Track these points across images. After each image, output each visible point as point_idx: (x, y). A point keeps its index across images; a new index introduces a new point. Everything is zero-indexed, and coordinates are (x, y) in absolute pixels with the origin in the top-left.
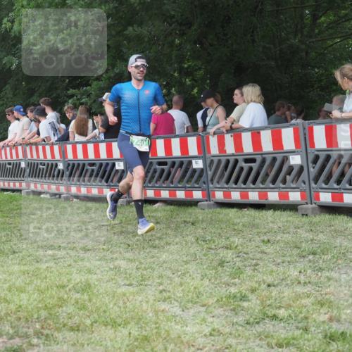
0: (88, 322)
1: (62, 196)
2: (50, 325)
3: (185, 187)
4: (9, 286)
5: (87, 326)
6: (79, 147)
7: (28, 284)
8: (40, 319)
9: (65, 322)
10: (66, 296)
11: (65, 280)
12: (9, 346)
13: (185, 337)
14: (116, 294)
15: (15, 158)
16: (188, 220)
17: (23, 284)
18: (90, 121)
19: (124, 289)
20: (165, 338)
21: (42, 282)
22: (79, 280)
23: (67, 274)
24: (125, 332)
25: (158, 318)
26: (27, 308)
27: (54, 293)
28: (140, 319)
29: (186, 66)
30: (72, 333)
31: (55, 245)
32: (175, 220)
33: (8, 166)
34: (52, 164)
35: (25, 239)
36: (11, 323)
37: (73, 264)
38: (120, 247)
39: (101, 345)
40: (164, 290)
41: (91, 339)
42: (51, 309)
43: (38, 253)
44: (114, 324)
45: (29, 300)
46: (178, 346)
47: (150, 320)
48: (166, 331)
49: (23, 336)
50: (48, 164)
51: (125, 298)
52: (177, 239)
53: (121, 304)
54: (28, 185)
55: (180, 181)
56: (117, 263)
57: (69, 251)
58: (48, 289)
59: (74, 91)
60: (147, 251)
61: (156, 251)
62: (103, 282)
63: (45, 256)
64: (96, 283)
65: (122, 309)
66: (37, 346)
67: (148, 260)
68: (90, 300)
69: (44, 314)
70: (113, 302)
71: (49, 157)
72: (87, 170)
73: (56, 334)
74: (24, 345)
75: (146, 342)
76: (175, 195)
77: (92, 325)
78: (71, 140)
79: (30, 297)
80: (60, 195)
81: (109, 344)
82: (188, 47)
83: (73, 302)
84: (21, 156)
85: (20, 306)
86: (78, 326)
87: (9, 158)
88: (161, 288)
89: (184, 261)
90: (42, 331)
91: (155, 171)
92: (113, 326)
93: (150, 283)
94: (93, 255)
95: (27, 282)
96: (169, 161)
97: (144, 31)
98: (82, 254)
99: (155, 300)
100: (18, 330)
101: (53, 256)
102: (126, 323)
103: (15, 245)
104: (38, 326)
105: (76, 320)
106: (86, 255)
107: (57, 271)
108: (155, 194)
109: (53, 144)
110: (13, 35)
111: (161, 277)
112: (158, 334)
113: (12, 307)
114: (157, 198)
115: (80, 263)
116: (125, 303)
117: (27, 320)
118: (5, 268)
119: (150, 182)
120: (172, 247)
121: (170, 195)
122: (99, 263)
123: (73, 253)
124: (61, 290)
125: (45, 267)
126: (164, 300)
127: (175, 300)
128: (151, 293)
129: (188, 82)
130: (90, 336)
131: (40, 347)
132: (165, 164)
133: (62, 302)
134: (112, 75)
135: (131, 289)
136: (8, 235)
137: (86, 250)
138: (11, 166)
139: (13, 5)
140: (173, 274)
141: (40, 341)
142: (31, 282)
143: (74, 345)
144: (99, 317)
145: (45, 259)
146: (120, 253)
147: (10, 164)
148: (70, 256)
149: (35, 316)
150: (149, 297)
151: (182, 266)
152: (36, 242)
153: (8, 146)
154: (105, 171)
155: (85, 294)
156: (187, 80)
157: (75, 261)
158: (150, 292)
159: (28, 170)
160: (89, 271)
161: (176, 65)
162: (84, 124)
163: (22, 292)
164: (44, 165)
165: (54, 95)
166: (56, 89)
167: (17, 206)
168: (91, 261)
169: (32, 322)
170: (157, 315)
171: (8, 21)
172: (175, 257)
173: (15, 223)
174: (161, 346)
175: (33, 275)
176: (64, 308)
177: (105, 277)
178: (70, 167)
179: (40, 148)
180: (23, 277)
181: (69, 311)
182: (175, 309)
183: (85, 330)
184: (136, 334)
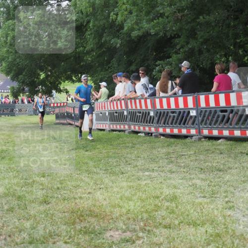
0: (177, 222)
1: (153, 134)
2: (150, 224)
3: (241, 128)
4: (121, 196)
5: (175, 225)
6: (164, 100)
7: (134, 195)
8: (143, 219)
9: (161, 222)
10: (160, 204)
11: (159, 193)
12: (123, 237)
13: (246, 235)
14: (195, 204)
15: (120, 108)
16: (244, 151)
17: (130, 195)
18: (170, 82)
19: (200, 200)
20: (232, 236)
21: (143, 193)
22: (168, 193)
23: (160, 189)
24: (203, 230)
25: (226, 221)
26: (133, 211)
27: (151, 202)
28: (213, 221)
29: (239, 41)
30: (166, 230)
31: (150, 168)
32: (234, 152)
33: (115, 114)
34: (146, 112)
35: (129, 164)
36: (124, 222)
37: (163, 181)
38: (195, 170)
39: (187, 239)
40: (229, 201)
41: (179, 234)
42: (150, 212)
43: (138, 174)
44: (195, 224)
45: (135, 206)
46: (242, 241)
47: (221, 223)
48: (232, 230)
49: (132, 231)
50: (143, 112)
51: (201, 206)
52: (236, 165)
53: (199, 210)
54: (130, 127)
55: (237, 123)
56: (194, 181)
57: (160, 173)
58: (147, 199)
59: (160, 62)
60: (215, 173)
61: (222, 173)
62: (185, 195)
63: (143, 176)
64: (181, 195)
65: (200, 214)
66: (143, 238)
67: (216, 180)
68: (177, 207)
69: (145, 216)
70: (194, 209)
71: (144, 107)
72: (170, 116)
73: (155, 230)
74: (134, 237)
75: (218, 238)
76: (233, 133)
77: (179, 224)
78: (157, 95)
79: (135, 204)
80: (152, 134)
81: (192, 238)
82: (241, 27)
83: (165, 208)
84: (124, 108)
85: (129, 210)
86: (170, 225)
87: (116, 109)
88: (227, 199)
89: (242, 181)
90: (145, 227)
91: (218, 117)
92: (194, 225)
93: (218, 196)
94: (177, 175)
95: (133, 194)
96: (229, 109)
97: (211, 18)
98: (169, 175)
99: (223, 208)
100: (129, 227)
101: (149, 176)
102: (203, 224)
103: (123, 168)
104: (142, 224)
105: (168, 221)
106: (172, 176)
107: (153, 186)
108: (219, 133)
109: (146, 98)
110: (117, 23)
111: (226, 192)
112: (227, 232)
113: (124, 210)
114: (220, 136)
115: (168, 181)
116: (201, 210)
117: (134, 220)
118: (117, 184)
119: (215, 124)
120: (233, 171)
121: (230, 133)
122: (181, 181)
123: (163, 174)
124: (156, 199)
125: (144, 184)
126: (230, 208)
127: (237, 208)
128: (220, 203)
129: (241, 52)
130: (179, 232)
131: (144, 239)
132: (226, 111)
133: (157, 208)
134: (187, 50)
135: (206, 200)
136: (118, 161)
137: (171, 172)
138: (117, 114)
139: (117, 3)
140: (235, 190)
141: (144, 235)
142: (136, 194)
143: (167, 238)
144: (184, 219)
145: (144, 178)
146: (196, 175)
147: (116, 113)
148: (161, 176)
149: (140, 217)
150: (219, 206)
151: (241, 184)
152: (136, 166)
153: (115, 100)
154: (183, 117)
155: (173, 203)
156: (240, 51)
157: (164, 180)
158: (218, 202)
159: (129, 117)
160: (175, 187)
161: (232, 41)
162: (165, 85)
163: (130, 200)
164: (140, 113)
165: (146, 64)
166: (148, 60)
167: (122, 141)
168: (176, 180)
169: (138, 221)
170: (225, 218)
171: (114, 14)
172: (236, 178)
173: (122, 153)
174: (229, 241)
175: (136, 189)
176: (159, 212)
177: (186, 191)
178: (158, 114)
179: (138, 101)
180: (129, 190)
181: (163, 215)
182: (238, 215)
183: (175, 228)
184: (211, 231)
